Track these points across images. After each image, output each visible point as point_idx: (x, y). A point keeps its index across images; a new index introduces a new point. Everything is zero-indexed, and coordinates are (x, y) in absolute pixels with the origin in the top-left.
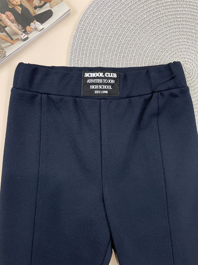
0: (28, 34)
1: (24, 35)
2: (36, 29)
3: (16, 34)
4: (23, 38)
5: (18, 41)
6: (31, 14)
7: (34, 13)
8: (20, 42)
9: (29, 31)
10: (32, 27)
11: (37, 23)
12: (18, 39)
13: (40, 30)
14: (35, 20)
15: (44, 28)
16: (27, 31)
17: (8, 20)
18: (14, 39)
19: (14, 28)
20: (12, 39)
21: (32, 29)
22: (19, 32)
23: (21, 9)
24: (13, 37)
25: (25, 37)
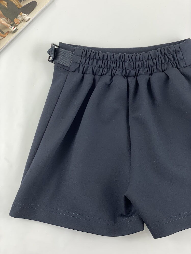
0: (16, 26)
1: (13, 27)
2: (23, 20)
3: (6, 27)
4: (13, 30)
5: (9, 34)
6: (17, 8)
7: (20, 6)
8: (11, 34)
9: (17, 23)
10: (19, 19)
11: (23, 14)
12: (8, 32)
13: (27, 20)
14: (21, 13)
15: (30, 18)
16: (15, 23)
18: (5, 33)
19: (3, 22)
20: (3, 33)
21: (20, 20)
22: (9, 25)
23: (7, 3)
24: (3, 31)
25: (14, 29)
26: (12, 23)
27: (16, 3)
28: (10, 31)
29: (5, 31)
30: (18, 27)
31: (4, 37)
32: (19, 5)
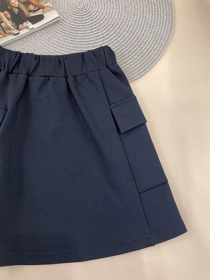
0: (19, 30)
2: (27, 27)
3: (10, 29)
4: (15, 33)
5: (10, 35)
6: (26, 16)
10: (24, 26)
11: (29, 23)
12: (10, 33)
14: (28, 21)
17: (5, 17)
19: (9, 24)
21: (24, 27)
22: (13, 28)
23: (18, 10)
24: (6, 31)
25: (17, 32)
26: (16, 27)
27: (26, 12)
28: (12, 32)
29: (8, 32)
30: (20, 32)
31: (5, 36)
32: (28, 14)
